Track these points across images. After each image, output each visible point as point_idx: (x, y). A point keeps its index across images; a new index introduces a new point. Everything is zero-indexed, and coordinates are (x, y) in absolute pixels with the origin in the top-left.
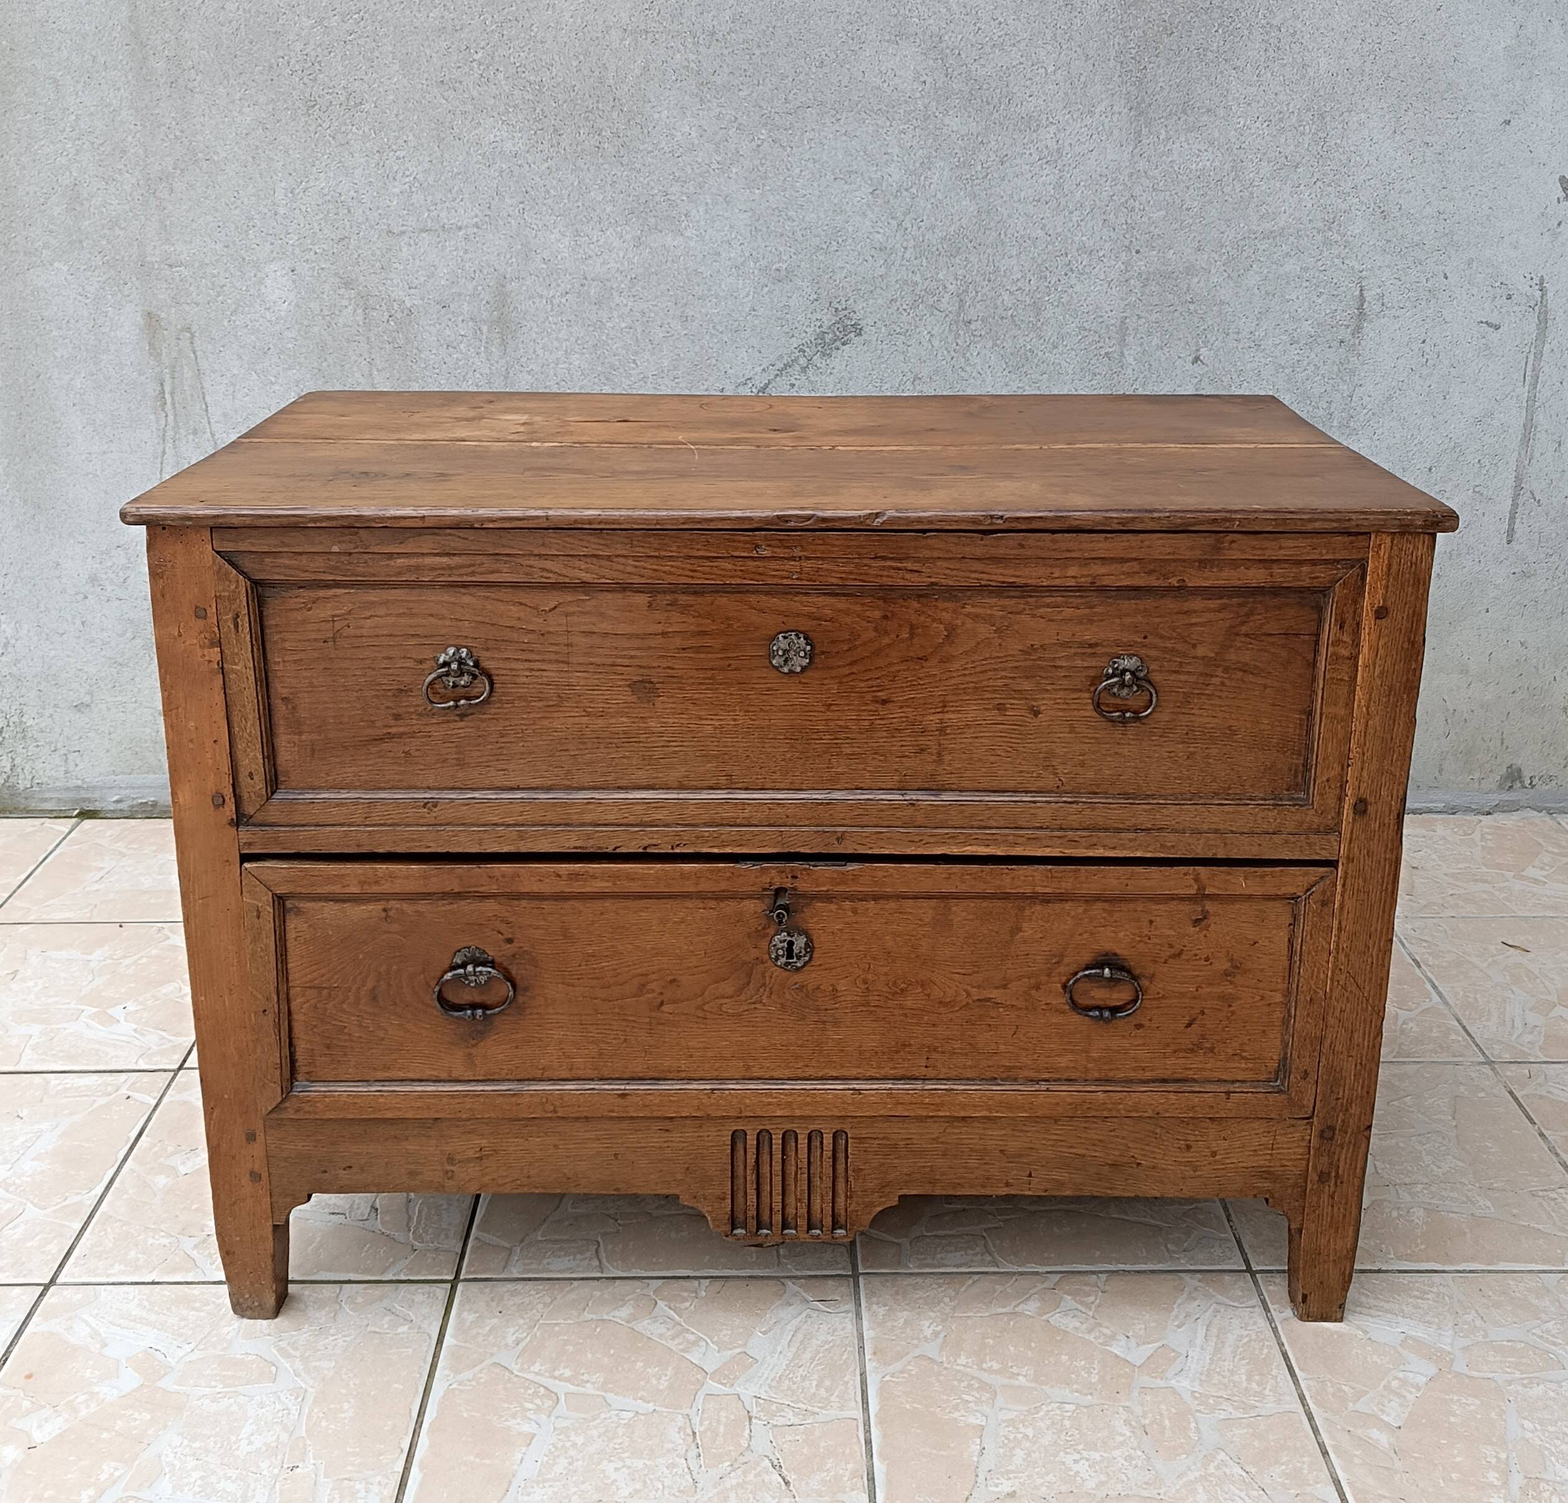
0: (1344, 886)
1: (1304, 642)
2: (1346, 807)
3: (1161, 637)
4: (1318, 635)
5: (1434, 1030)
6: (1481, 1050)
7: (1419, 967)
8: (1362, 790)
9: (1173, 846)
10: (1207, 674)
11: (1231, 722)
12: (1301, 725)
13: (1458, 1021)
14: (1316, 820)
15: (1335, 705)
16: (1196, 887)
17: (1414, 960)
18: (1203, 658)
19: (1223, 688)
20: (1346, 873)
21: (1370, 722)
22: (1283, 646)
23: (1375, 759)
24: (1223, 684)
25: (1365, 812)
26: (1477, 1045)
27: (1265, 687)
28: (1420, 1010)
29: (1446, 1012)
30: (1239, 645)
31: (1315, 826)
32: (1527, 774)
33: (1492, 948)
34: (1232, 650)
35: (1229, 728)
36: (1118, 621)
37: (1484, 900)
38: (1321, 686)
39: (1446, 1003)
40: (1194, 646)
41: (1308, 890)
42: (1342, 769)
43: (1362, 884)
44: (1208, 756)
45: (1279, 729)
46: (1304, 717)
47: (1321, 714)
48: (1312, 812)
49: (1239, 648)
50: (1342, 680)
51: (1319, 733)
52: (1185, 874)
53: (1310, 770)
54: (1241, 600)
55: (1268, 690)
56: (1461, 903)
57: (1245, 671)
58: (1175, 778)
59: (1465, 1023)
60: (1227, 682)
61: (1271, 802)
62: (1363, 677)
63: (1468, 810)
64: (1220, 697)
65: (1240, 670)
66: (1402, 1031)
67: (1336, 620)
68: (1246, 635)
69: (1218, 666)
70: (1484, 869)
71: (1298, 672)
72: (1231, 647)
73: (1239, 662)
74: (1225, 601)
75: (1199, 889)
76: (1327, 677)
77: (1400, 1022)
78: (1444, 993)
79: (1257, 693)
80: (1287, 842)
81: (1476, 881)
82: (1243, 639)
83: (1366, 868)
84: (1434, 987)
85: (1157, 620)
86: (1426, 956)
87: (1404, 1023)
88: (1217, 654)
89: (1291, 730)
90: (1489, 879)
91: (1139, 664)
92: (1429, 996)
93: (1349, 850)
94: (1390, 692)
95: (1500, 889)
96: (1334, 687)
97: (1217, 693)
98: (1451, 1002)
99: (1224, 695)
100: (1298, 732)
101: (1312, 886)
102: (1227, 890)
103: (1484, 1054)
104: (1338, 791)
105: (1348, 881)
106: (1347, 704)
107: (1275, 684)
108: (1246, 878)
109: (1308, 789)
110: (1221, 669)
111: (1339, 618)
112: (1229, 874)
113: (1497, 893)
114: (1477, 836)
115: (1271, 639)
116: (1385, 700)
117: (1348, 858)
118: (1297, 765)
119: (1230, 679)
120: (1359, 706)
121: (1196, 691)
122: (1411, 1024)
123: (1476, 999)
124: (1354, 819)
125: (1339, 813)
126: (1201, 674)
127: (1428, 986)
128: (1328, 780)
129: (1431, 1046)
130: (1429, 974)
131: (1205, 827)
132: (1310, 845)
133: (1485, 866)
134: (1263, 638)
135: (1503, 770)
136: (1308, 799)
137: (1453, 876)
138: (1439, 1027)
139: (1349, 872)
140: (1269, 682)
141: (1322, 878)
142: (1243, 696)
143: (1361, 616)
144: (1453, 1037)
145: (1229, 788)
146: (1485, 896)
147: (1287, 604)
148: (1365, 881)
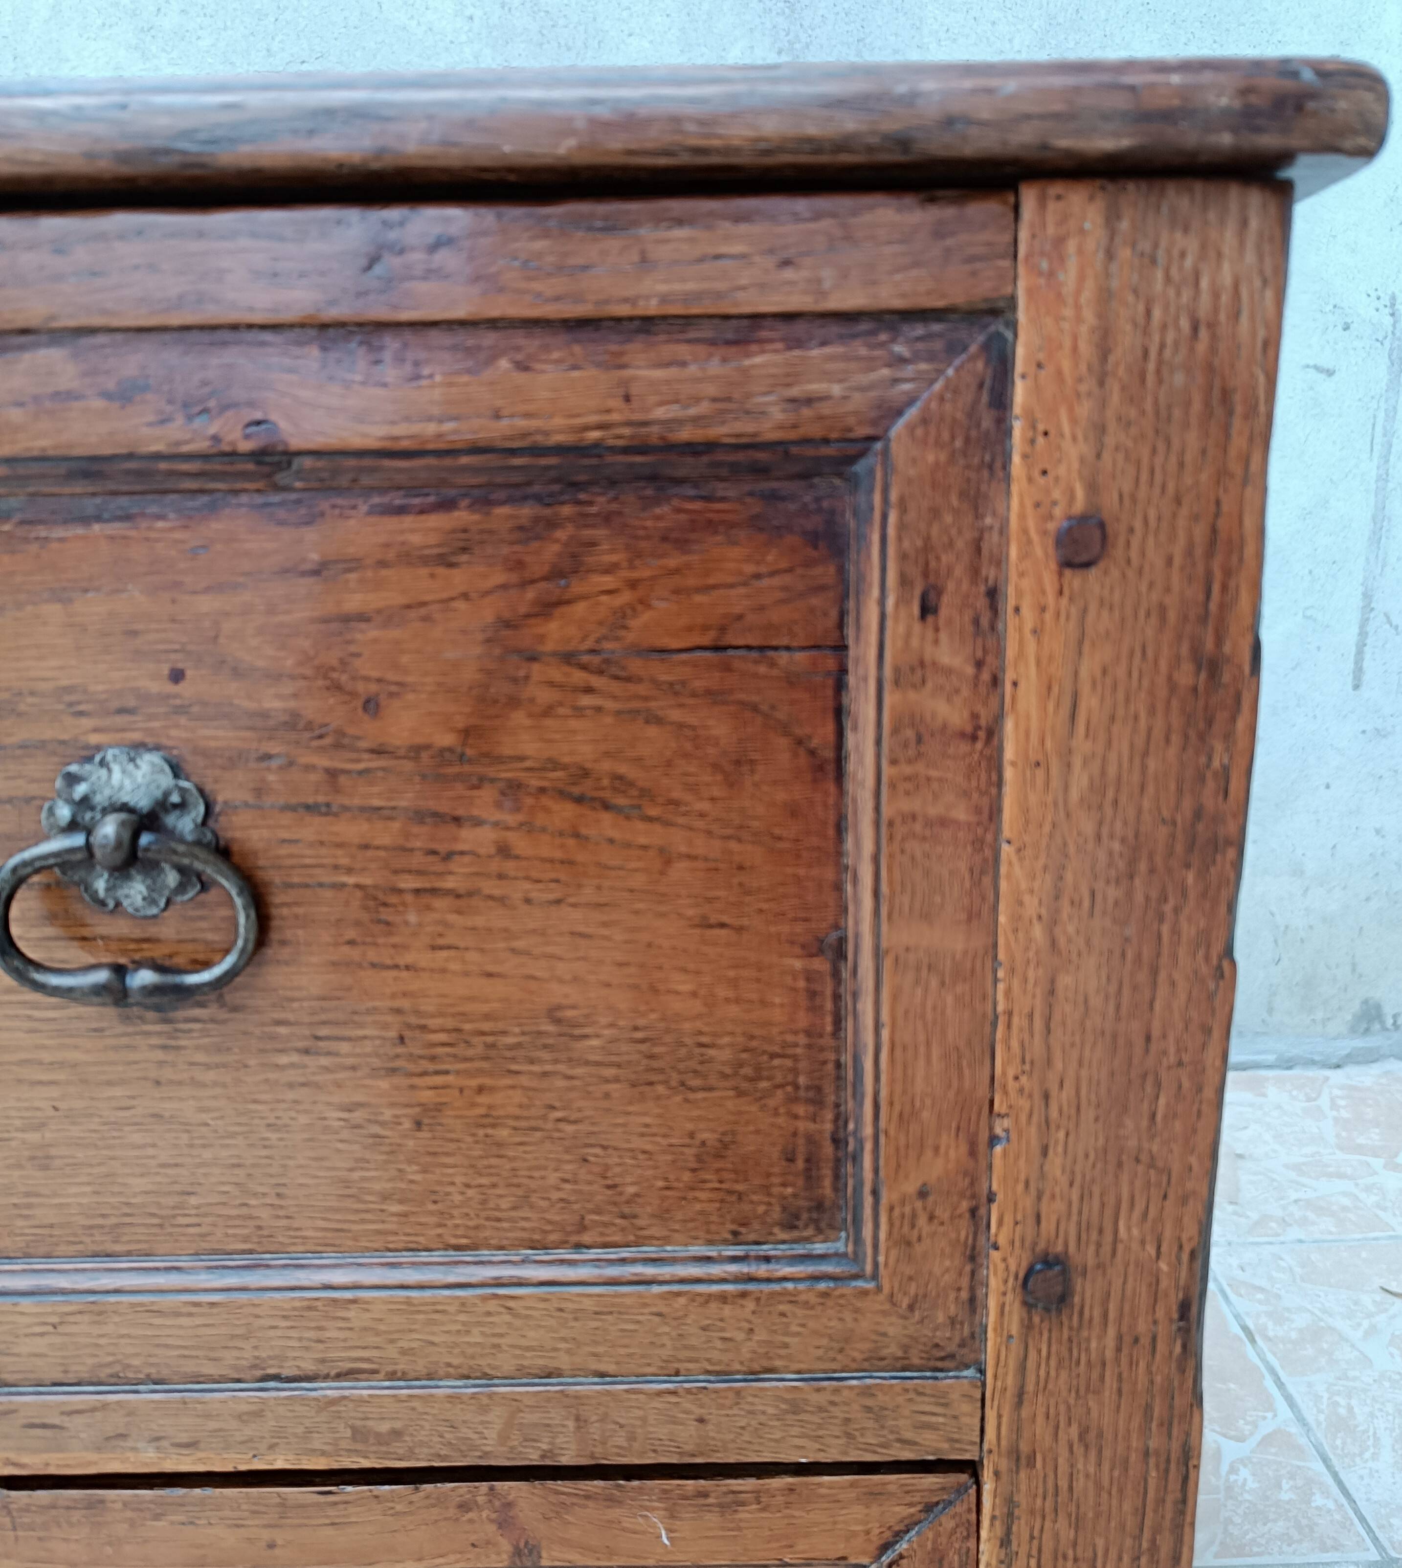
0: (1005, 1542)
1: (791, 680)
2: (994, 1283)
3: (237, 673)
4: (841, 648)
5: (1285, 1485)
6: (1370, 1530)
7: (1253, 1341)
8: (1048, 1226)
9: (396, 1434)
10: (438, 816)
11: (557, 993)
12: (812, 994)
13: (1326, 1460)
14: (894, 1328)
15: (926, 917)
16: (506, 1546)
17: (1245, 1329)
18: (416, 751)
19: (509, 867)
20: (1010, 1503)
21: (1065, 981)
22: (713, 696)
23: (1089, 1114)
24: (504, 851)
25: (1063, 1299)
26: (1362, 1519)
27: (667, 858)
28: (1258, 1437)
29: (1303, 1441)
30: (545, 696)
31: (892, 1350)
32: (1388, 1011)
33: (1366, 1300)
34: (519, 717)
35: (553, 1014)
36: (53, 610)
37: (1345, 1209)
38: (868, 847)
39: (1301, 1420)
40: (371, 706)
41: (885, 1547)
42: (973, 1153)
43: (1067, 1534)
44: (490, 1120)
45: (734, 1010)
46: (821, 965)
47: (878, 954)
48: (879, 1303)
49: (548, 711)
50: (943, 822)
51: (877, 1026)
52: (464, 1507)
53: (856, 1158)
54: (526, 512)
55: (679, 870)
56: (1311, 1216)
57: (579, 800)
58: (385, 1197)
59: (1335, 1461)
60: (520, 843)
61: (733, 1268)
62: (1025, 810)
63: (1311, 1063)
64: (501, 900)
65: (562, 794)
66: (1229, 1488)
67: (904, 581)
68: (568, 658)
69: (480, 782)
70: (1340, 1155)
71: (781, 796)
72: (514, 702)
73: (554, 764)
74: (462, 516)
75: (518, 1552)
76: (886, 811)
77: (1225, 1468)
78: (1298, 1399)
79: (638, 881)
80: (795, 1408)
81: (1330, 1175)
82: (556, 673)
83: (1080, 1484)
84: (1280, 1384)
85: (206, 604)
86: (1263, 1320)
87: (1233, 1470)
88: (466, 733)
89: (777, 1015)
90: (1349, 1171)
91: (166, 780)
92: (1270, 1407)
93: (1018, 1429)
94: (1132, 862)
95: (1368, 1189)
96: (916, 848)
97: (490, 887)
98: (1310, 1419)
99: (517, 890)
100: (803, 1020)
101: (898, 1536)
102: (611, 1552)
103: (1375, 1540)
104: (964, 1229)
105: (1021, 1529)
106: (972, 916)
107: (701, 845)
108: (672, 1515)
109: (857, 1222)
110: (487, 794)
111: (914, 572)
112: (611, 1501)
113: (1363, 1196)
114: (1324, 1101)
115: (663, 673)
116: (1113, 893)
117: (1015, 1454)
118: (811, 1140)
119: (528, 828)
120: (1016, 918)
121: (408, 883)
122: (1244, 1473)
123: (1350, 1409)
124: (1028, 1327)
125: (973, 1304)
126: (420, 816)
127: (1269, 1383)
128: (923, 1194)
129: (1279, 1527)
130: (1270, 1357)
131: (506, 1363)
132: (877, 1414)
133: (1341, 1148)
134: (636, 666)
135: (1356, 1006)
136: (857, 1257)
137: (1297, 1168)
138: (1292, 1477)
139: (1022, 1498)
140: (678, 840)
141: (929, 1508)
142: (588, 894)
143: (999, 561)
144: (1318, 1500)
145: (582, 1227)
146: (1346, 1201)
147: (711, 526)
148: (1077, 1523)
